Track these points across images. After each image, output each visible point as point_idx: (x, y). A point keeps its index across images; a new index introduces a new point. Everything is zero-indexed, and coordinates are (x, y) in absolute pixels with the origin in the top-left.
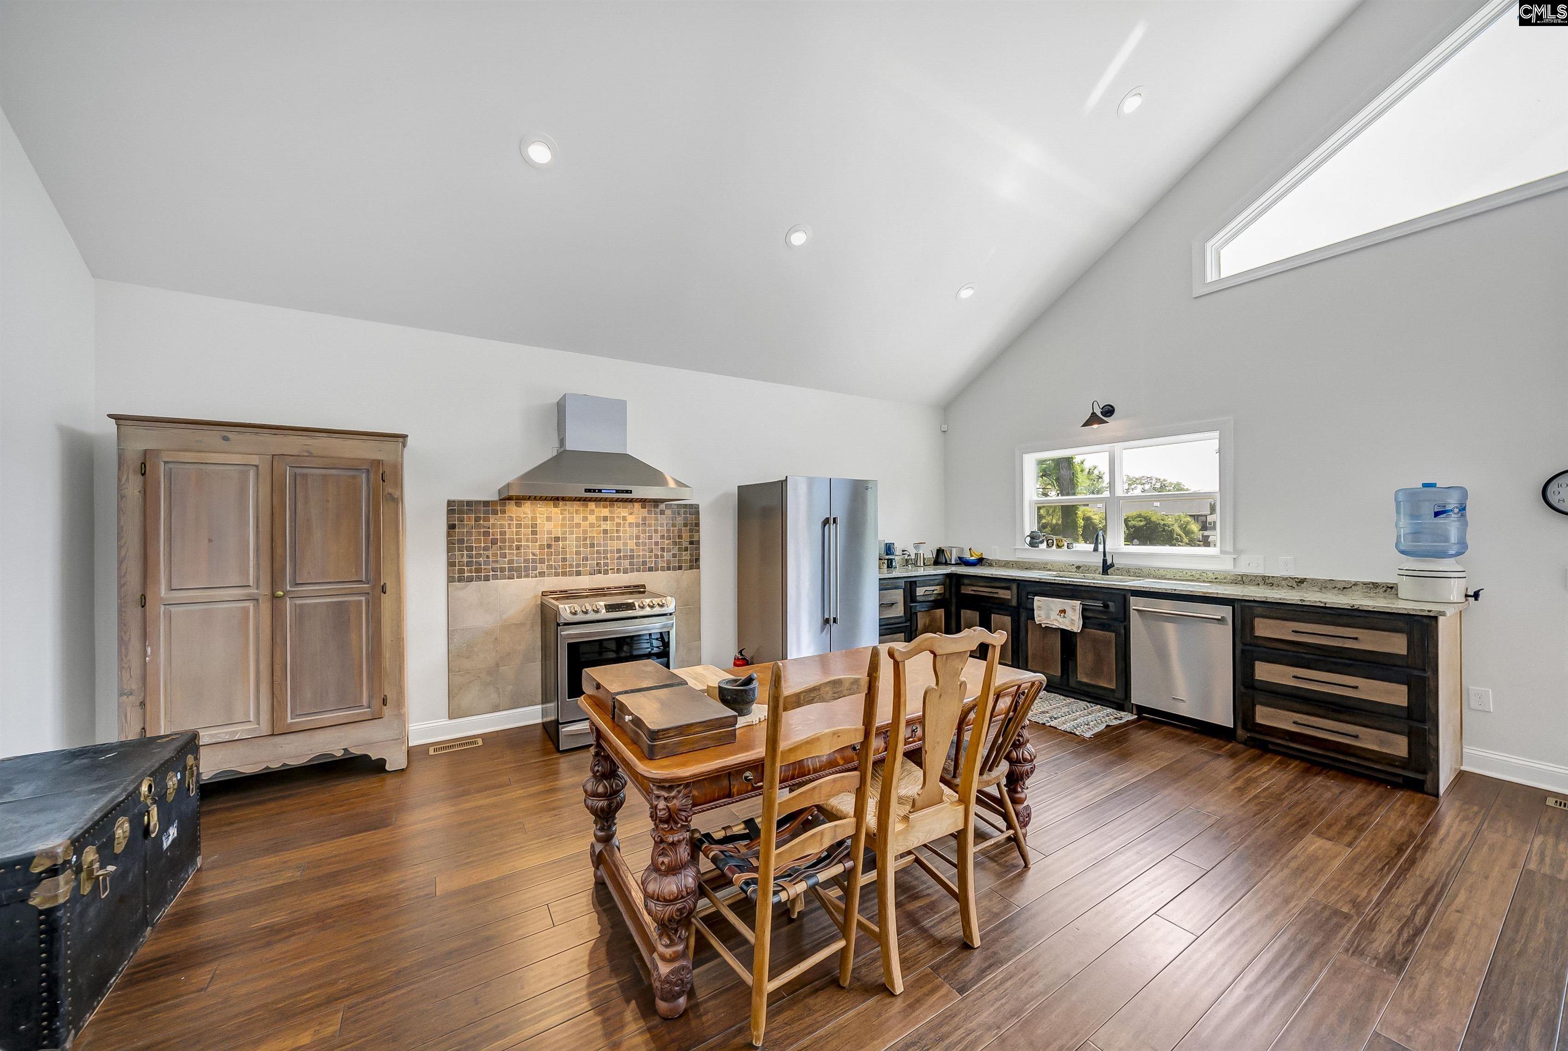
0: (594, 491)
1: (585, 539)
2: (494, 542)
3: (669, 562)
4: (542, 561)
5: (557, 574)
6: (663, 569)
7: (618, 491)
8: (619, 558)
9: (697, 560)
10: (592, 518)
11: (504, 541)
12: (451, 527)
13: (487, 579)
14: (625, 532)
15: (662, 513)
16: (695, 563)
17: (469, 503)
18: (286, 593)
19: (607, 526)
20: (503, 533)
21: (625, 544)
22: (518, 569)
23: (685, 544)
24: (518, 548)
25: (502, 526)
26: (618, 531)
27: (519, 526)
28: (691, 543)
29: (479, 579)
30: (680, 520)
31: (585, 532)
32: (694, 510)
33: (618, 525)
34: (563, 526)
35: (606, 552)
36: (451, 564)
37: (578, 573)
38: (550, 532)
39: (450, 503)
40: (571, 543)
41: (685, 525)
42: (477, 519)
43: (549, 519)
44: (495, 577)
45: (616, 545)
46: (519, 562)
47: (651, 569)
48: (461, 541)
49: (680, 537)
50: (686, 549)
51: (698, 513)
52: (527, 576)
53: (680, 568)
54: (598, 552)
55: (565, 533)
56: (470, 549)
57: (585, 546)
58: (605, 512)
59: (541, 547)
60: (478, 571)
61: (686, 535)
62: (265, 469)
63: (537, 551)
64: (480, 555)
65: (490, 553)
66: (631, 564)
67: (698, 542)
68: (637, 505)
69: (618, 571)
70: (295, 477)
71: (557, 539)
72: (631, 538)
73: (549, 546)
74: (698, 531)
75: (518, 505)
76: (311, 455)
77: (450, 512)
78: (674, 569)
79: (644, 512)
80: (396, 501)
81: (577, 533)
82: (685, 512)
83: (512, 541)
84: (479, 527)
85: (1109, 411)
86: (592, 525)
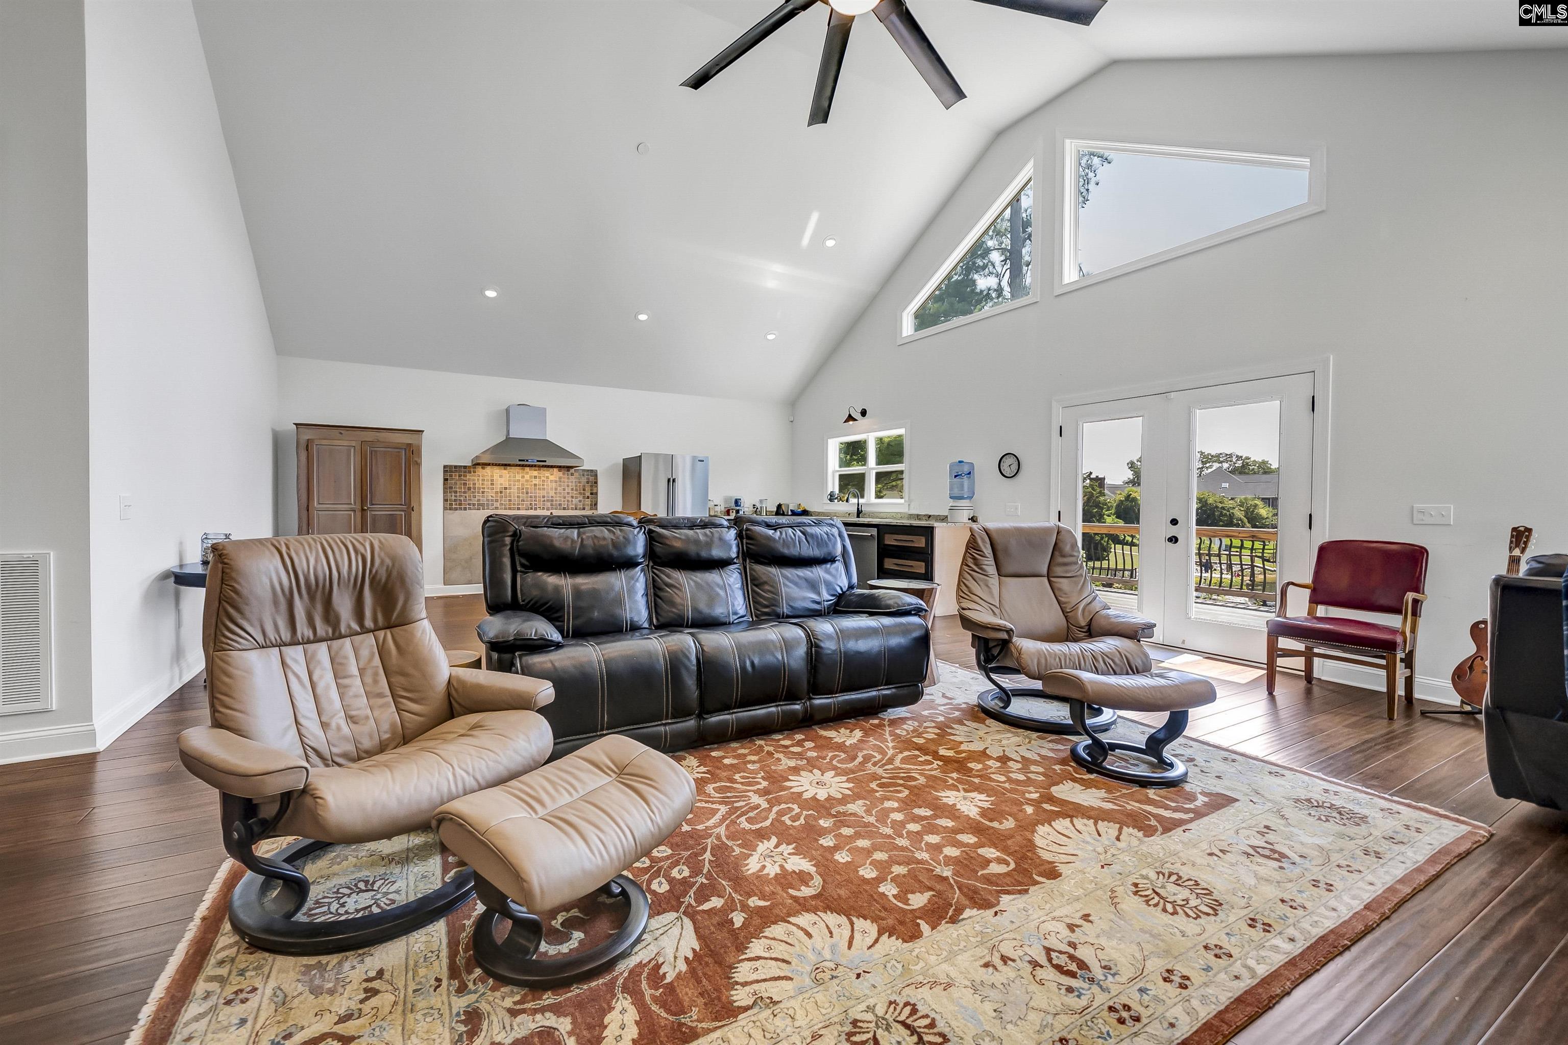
0: (524, 460)
1: (523, 489)
2: (469, 489)
3: (576, 505)
4: (497, 500)
6: (572, 509)
7: (538, 461)
8: (544, 501)
9: (596, 504)
10: (527, 477)
11: (474, 488)
12: (446, 480)
13: (465, 509)
14: (548, 485)
15: (572, 474)
16: (594, 507)
17: (456, 467)
18: (368, 508)
19: (536, 481)
20: (474, 484)
21: (548, 493)
22: (483, 505)
23: (588, 494)
24: (483, 492)
25: (474, 480)
26: (543, 485)
27: (483, 480)
28: (592, 494)
29: (461, 509)
30: (584, 480)
31: (523, 485)
32: (594, 473)
33: (543, 481)
34: (509, 481)
35: (535, 497)
36: (445, 500)
38: (501, 484)
39: (445, 467)
40: (514, 490)
41: (588, 482)
42: (460, 476)
43: (501, 476)
44: (470, 509)
45: (542, 493)
46: (483, 500)
47: (564, 509)
48: (451, 488)
49: (584, 490)
50: (588, 498)
51: (596, 475)
52: (487, 509)
53: (584, 509)
54: (531, 497)
55: (510, 485)
56: (456, 492)
57: (523, 493)
58: (535, 473)
59: (497, 493)
60: (460, 504)
61: (588, 489)
62: (358, 448)
63: (494, 495)
64: (461, 496)
65: (467, 495)
66: (552, 505)
67: (596, 494)
68: (556, 470)
69: (543, 509)
70: (371, 452)
71: (506, 488)
72: (552, 489)
73: (501, 492)
74: (597, 487)
75: (483, 468)
76: (378, 441)
77: (445, 472)
78: (580, 509)
79: (561, 474)
80: (418, 464)
81: (517, 485)
82: (588, 475)
83: (479, 488)
84: (461, 480)
85: (864, 413)
86: (527, 481)
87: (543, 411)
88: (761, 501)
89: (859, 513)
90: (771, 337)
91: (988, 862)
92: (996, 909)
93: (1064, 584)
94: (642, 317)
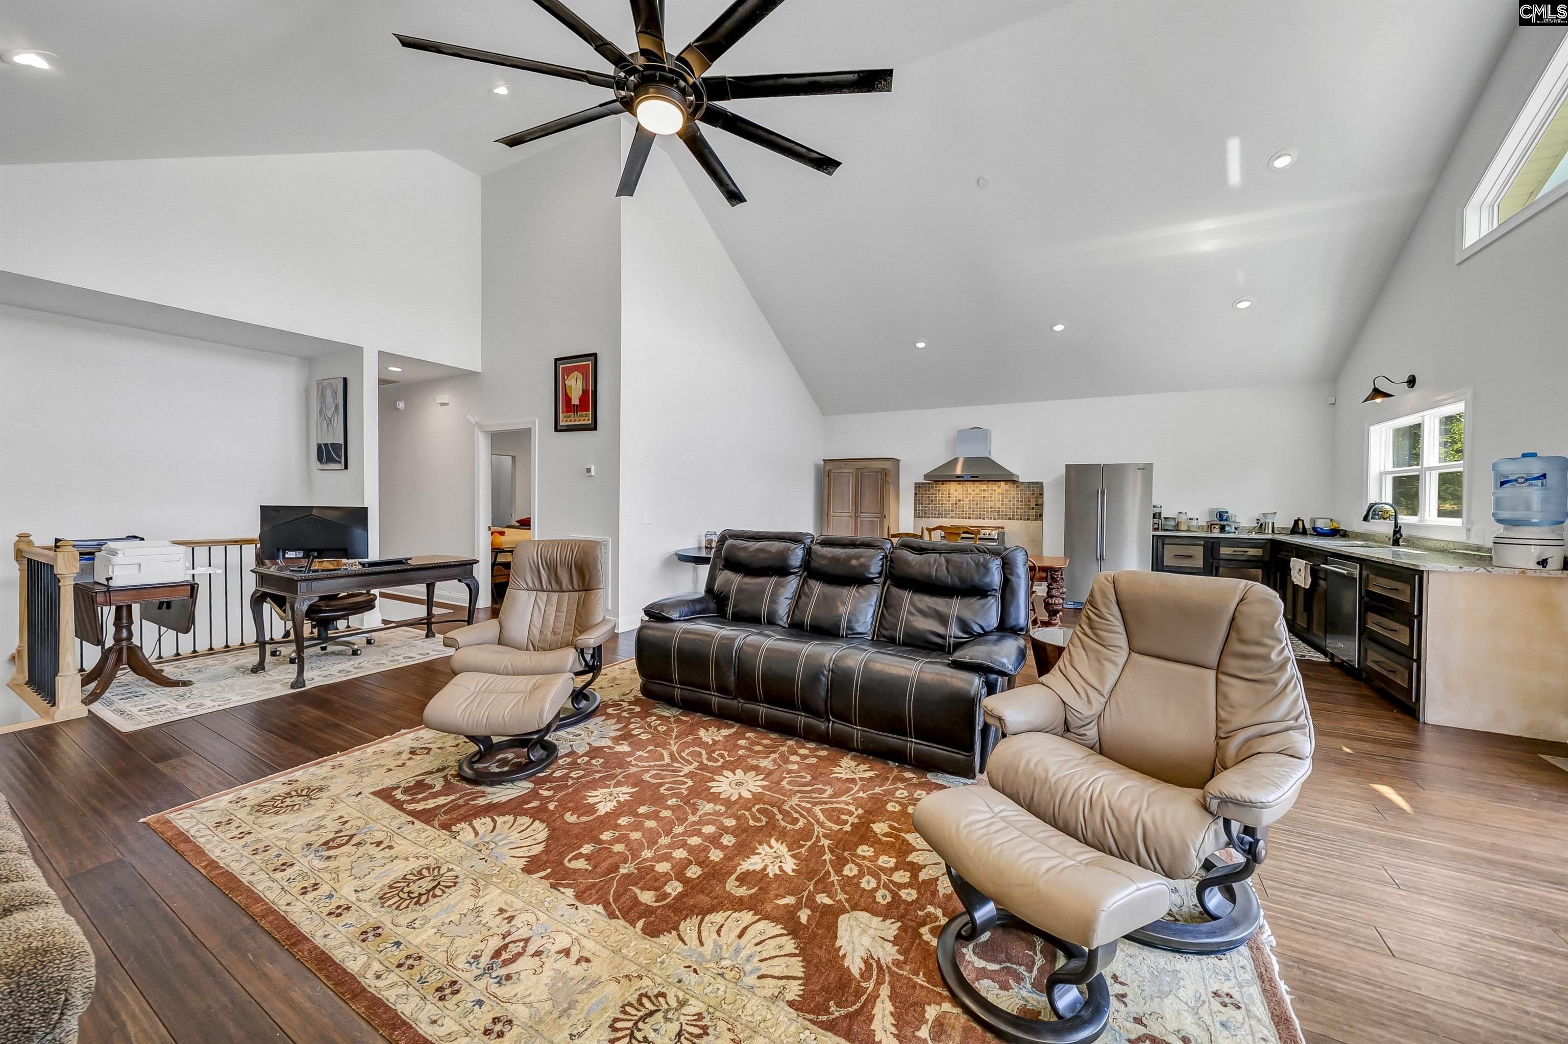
0: (960, 477)
1: (974, 501)
2: (932, 501)
3: (1021, 515)
5: (959, 518)
6: (1017, 519)
7: (972, 477)
9: (1041, 515)
10: (978, 490)
11: (936, 501)
12: (916, 494)
13: (929, 517)
14: (995, 497)
15: (1018, 487)
16: (1039, 517)
17: (923, 483)
18: (858, 516)
19: (986, 494)
20: (936, 497)
21: (995, 504)
22: (942, 514)
23: (1033, 505)
24: (942, 504)
25: (936, 494)
26: (991, 497)
27: (942, 494)
28: (1037, 505)
29: (925, 517)
30: (1029, 493)
31: (973, 497)
32: (1040, 485)
33: (991, 494)
34: (963, 494)
36: (915, 510)
37: (970, 518)
38: (958, 497)
39: (916, 483)
40: (966, 501)
41: (1033, 494)
42: (926, 491)
43: (956, 490)
44: (932, 517)
45: (990, 504)
46: (942, 511)
47: (1010, 519)
48: (919, 501)
49: (1029, 501)
50: (1033, 509)
51: (1042, 488)
52: (945, 517)
53: (1029, 519)
54: (980, 508)
55: (963, 497)
56: (922, 504)
57: (973, 504)
58: (984, 487)
59: (952, 504)
60: (925, 513)
61: (1033, 500)
62: (855, 472)
63: (950, 506)
64: (926, 507)
65: (930, 506)
66: (998, 515)
67: (1042, 505)
68: (1002, 483)
69: (991, 518)
70: (862, 476)
71: (959, 501)
72: (999, 501)
73: (956, 504)
74: (1042, 498)
75: (943, 484)
76: (866, 468)
77: (916, 487)
78: (1025, 520)
79: (1007, 487)
81: (969, 498)
82: (1033, 487)
83: (939, 501)
84: (926, 494)
85: (1412, 382)
86: (977, 494)
88: (1264, 515)
89: (1398, 539)
90: (1244, 305)
94: (1059, 328)
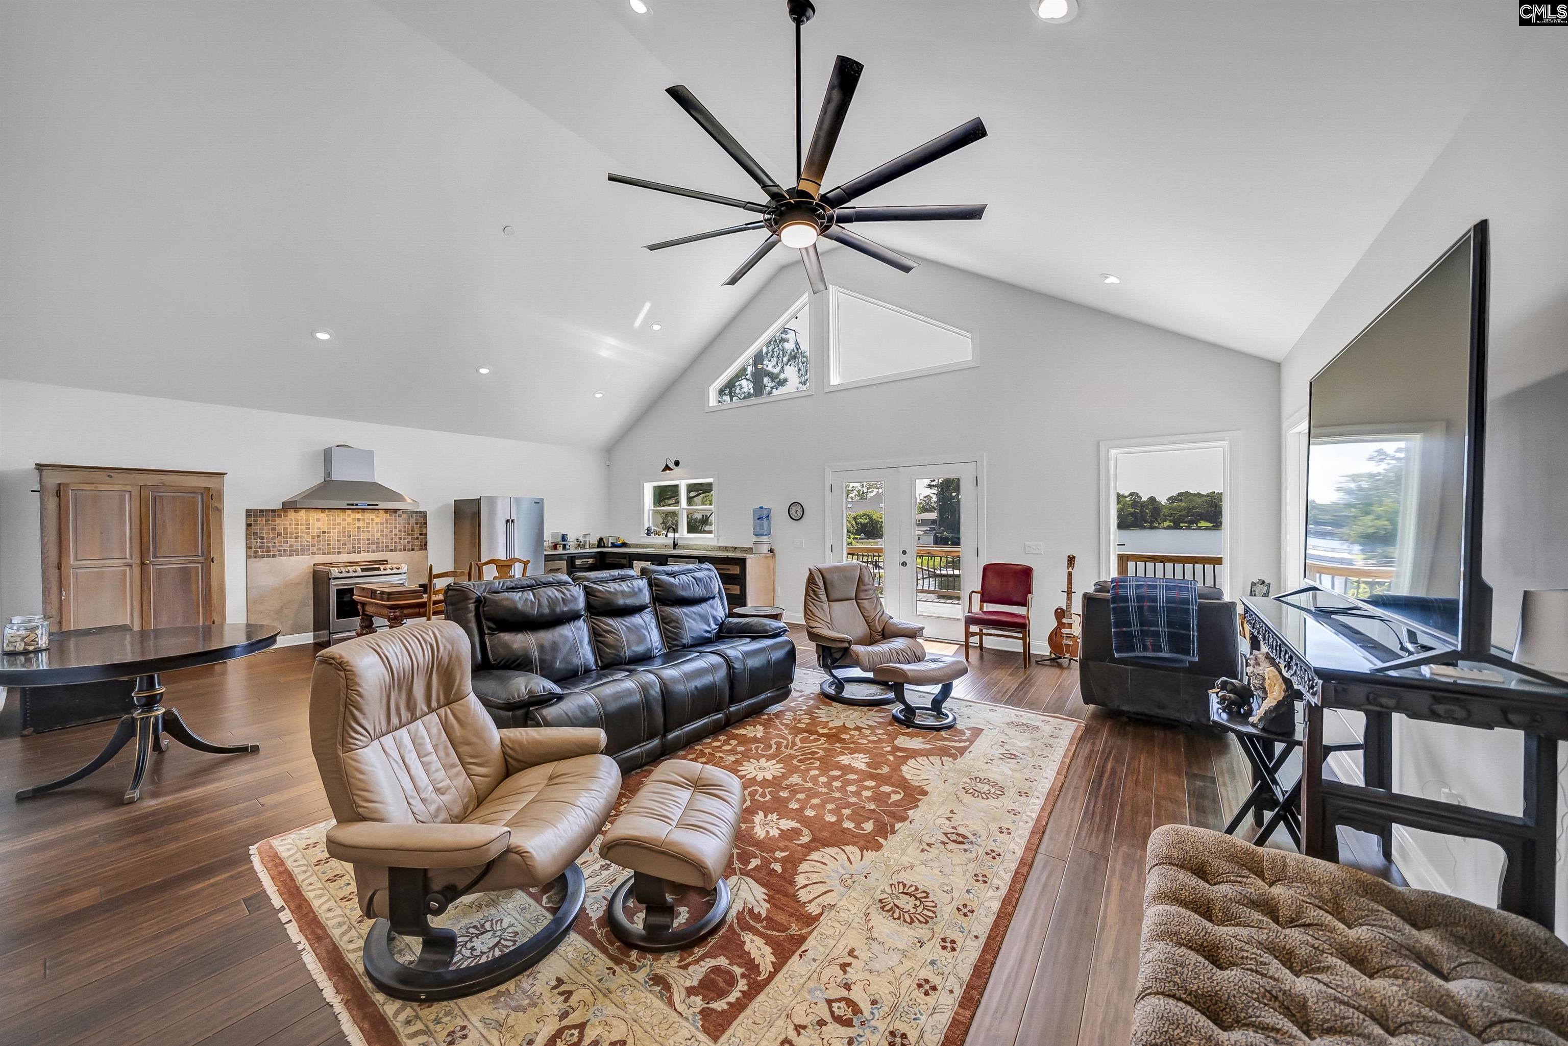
0: (353, 505)
1: (344, 532)
2: (279, 534)
3: (404, 546)
4: (313, 545)
5: (324, 554)
6: (400, 550)
7: (369, 505)
8: (369, 544)
9: (426, 545)
10: (349, 520)
11: (286, 533)
12: (249, 525)
13: (274, 556)
14: (373, 528)
15: (400, 516)
16: (424, 547)
17: (261, 511)
18: (151, 561)
19: (361, 524)
20: (285, 529)
21: (373, 535)
22: (297, 551)
23: (417, 535)
24: (296, 537)
25: (284, 525)
26: (367, 527)
27: (297, 524)
28: (421, 534)
29: (269, 556)
30: (413, 521)
31: (344, 528)
32: (424, 515)
33: (368, 523)
34: (328, 524)
35: (359, 540)
36: (249, 548)
37: (339, 553)
38: (319, 528)
39: (247, 511)
40: (334, 534)
41: (417, 524)
42: (267, 520)
43: (318, 520)
44: (280, 555)
45: (366, 535)
46: (297, 546)
47: (391, 550)
48: (256, 534)
49: (413, 531)
50: (417, 538)
51: (425, 516)
52: (303, 554)
53: (413, 550)
54: (354, 540)
55: (330, 528)
56: (262, 538)
57: (344, 536)
58: (359, 516)
59: (313, 537)
60: (268, 551)
61: (417, 529)
62: (136, 493)
63: (310, 540)
64: (269, 542)
65: (276, 541)
66: (377, 547)
67: (426, 534)
68: (382, 512)
69: (368, 551)
70: (155, 498)
71: (324, 532)
72: (377, 531)
73: (318, 537)
74: (426, 527)
75: (296, 512)
76: (164, 485)
77: (247, 516)
78: (409, 550)
79: (387, 516)
80: (219, 511)
81: (339, 528)
82: (417, 516)
83: (292, 533)
84: (268, 525)
85: (677, 463)
86: (349, 524)
87: (370, 454)
88: (585, 536)
89: (675, 545)
90: (598, 396)
91: (888, 795)
92: (909, 820)
93: (866, 604)
94: (484, 371)
